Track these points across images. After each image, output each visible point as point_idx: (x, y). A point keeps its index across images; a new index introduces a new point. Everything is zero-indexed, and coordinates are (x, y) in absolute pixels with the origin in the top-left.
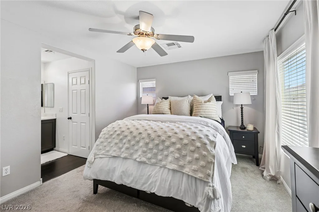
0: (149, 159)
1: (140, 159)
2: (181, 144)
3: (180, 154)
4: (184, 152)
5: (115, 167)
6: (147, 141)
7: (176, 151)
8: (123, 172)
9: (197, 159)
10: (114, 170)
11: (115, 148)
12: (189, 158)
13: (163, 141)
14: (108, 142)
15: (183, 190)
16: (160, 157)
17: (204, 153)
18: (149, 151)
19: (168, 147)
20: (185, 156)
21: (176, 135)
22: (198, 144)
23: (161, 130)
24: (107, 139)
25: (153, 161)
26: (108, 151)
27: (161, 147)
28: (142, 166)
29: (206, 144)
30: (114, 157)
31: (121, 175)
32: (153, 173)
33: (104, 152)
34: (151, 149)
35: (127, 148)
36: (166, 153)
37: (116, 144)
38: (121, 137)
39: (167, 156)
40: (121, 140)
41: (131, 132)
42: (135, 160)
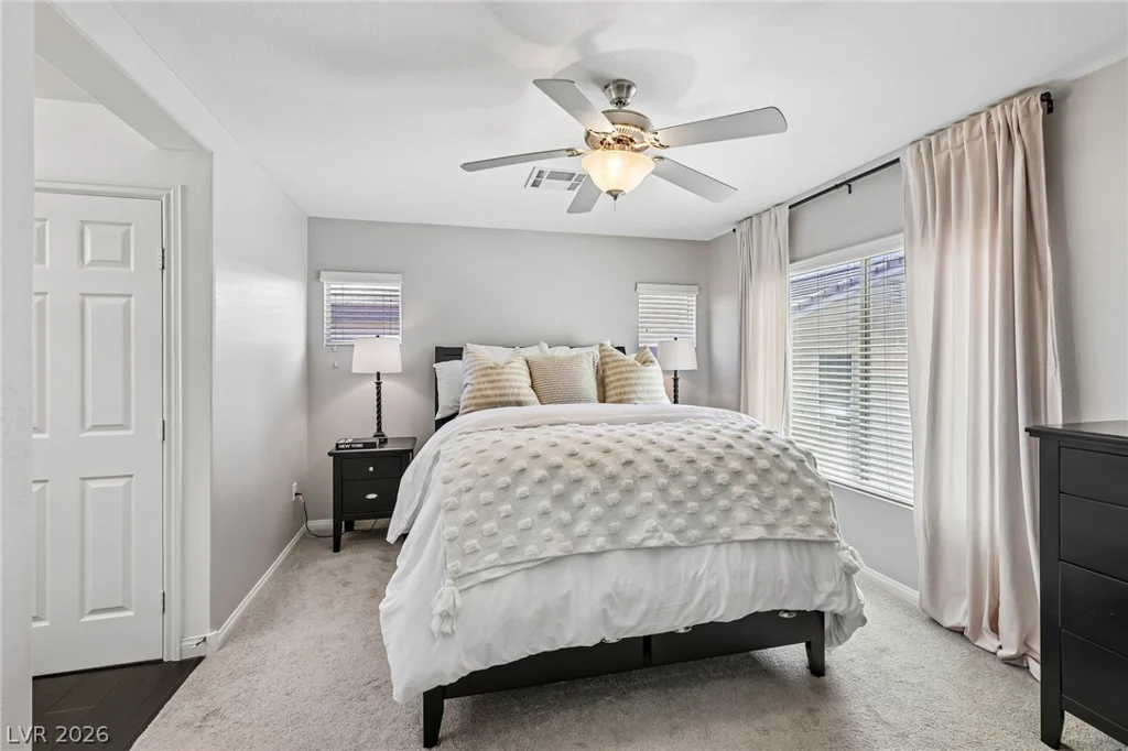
0: (679, 532)
1: (661, 537)
2: (756, 473)
3: (759, 497)
4: (767, 491)
5: (569, 592)
6: (663, 480)
7: (749, 491)
8: (608, 598)
9: (800, 499)
10: (564, 606)
11: (547, 531)
12: (783, 502)
13: (708, 474)
14: (502, 515)
15: (786, 581)
16: (710, 519)
17: (810, 481)
18: (673, 511)
19: (724, 487)
20: (770, 500)
21: (732, 451)
22: (792, 465)
23: (681, 443)
24: (490, 508)
25: (694, 533)
26: (512, 549)
27: (707, 490)
28: (665, 560)
29: (802, 461)
30: (553, 560)
31: (604, 611)
32: (704, 567)
33: (492, 557)
34: (678, 503)
35: (597, 520)
36: (723, 503)
37: (545, 514)
38: (558, 487)
39: (727, 511)
40: (559, 498)
41: (592, 465)
42: (637, 548)
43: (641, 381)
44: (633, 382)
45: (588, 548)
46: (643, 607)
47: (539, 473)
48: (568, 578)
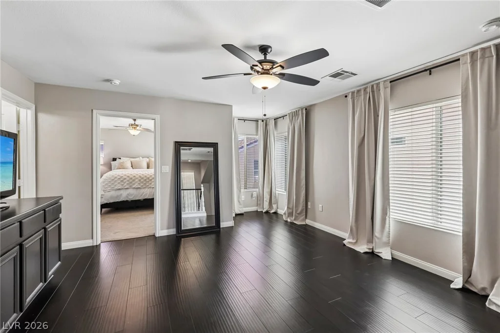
0: (142, 186)
6: (140, 179)
8: (128, 194)
10: (121, 195)
11: (119, 185)
14: (112, 183)
16: (148, 184)
25: (144, 186)
26: (113, 187)
28: (138, 190)
30: (120, 189)
33: (109, 188)
34: (142, 182)
35: (128, 184)
36: (150, 182)
37: (119, 183)
38: (122, 179)
39: (151, 183)
40: (122, 181)
41: (128, 176)
42: (134, 188)
45: (126, 187)
46: (133, 196)
47: (119, 177)
48: (122, 192)
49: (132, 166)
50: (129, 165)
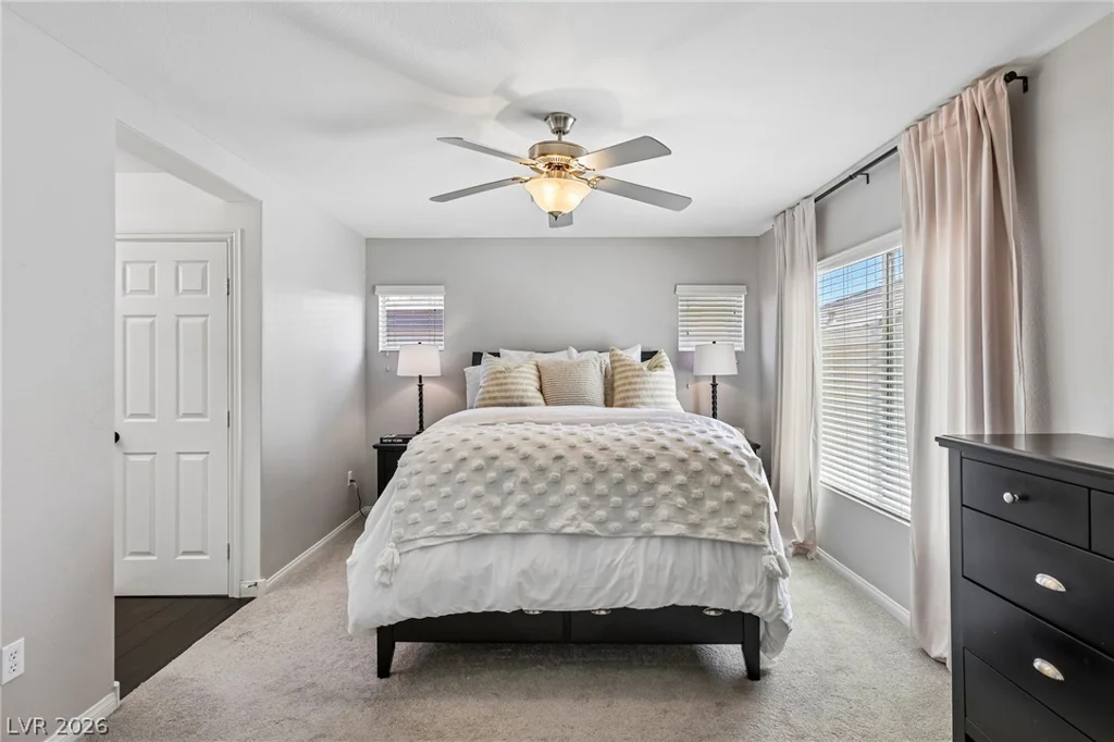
0: (601, 523)
1: (578, 526)
2: (686, 473)
3: (687, 498)
4: (696, 492)
5: (491, 564)
6: (589, 475)
7: (675, 491)
8: (524, 573)
9: (730, 502)
10: (486, 576)
11: (477, 511)
12: (710, 504)
13: (636, 472)
14: (443, 495)
15: (705, 579)
16: (632, 514)
17: (744, 485)
18: (596, 503)
19: (651, 486)
20: (698, 501)
21: (666, 452)
22: (727, 468)
23: (617, 443)
24: (433, 488)
25: (614, 525)
26: (447, 524)
27: (632, 487)
28: (583, 546)
29: (743, 466)
30: (480, 536)
31: (520, 584)
32: (620, 557)
33: (430, 528)
34: (602, 497)
35: (523, 506)
36: (647, 500)
37: (478, 497)
38: (492, 475)
39: (651, 508)
40: (493, 485)
41: (525, 458)
42: (557, 534)
43: (647, 386)
44: (637, 386)
45: (511, 529)
46: (556, 585)
47: (477, 462)
48: (493, 553)
49: (541, 390)
50: (528, 385)
